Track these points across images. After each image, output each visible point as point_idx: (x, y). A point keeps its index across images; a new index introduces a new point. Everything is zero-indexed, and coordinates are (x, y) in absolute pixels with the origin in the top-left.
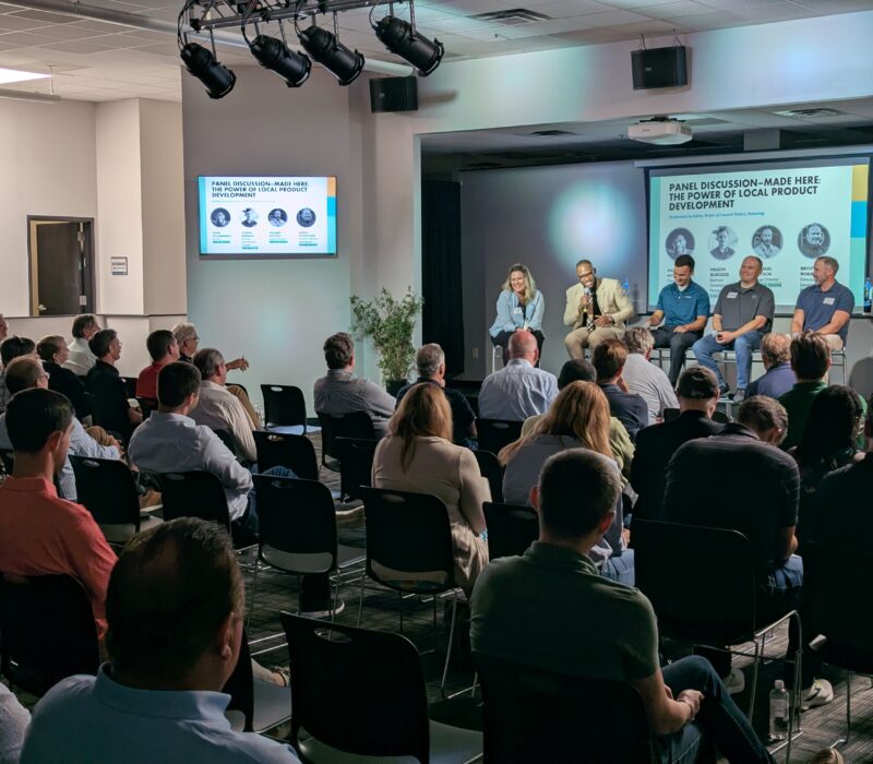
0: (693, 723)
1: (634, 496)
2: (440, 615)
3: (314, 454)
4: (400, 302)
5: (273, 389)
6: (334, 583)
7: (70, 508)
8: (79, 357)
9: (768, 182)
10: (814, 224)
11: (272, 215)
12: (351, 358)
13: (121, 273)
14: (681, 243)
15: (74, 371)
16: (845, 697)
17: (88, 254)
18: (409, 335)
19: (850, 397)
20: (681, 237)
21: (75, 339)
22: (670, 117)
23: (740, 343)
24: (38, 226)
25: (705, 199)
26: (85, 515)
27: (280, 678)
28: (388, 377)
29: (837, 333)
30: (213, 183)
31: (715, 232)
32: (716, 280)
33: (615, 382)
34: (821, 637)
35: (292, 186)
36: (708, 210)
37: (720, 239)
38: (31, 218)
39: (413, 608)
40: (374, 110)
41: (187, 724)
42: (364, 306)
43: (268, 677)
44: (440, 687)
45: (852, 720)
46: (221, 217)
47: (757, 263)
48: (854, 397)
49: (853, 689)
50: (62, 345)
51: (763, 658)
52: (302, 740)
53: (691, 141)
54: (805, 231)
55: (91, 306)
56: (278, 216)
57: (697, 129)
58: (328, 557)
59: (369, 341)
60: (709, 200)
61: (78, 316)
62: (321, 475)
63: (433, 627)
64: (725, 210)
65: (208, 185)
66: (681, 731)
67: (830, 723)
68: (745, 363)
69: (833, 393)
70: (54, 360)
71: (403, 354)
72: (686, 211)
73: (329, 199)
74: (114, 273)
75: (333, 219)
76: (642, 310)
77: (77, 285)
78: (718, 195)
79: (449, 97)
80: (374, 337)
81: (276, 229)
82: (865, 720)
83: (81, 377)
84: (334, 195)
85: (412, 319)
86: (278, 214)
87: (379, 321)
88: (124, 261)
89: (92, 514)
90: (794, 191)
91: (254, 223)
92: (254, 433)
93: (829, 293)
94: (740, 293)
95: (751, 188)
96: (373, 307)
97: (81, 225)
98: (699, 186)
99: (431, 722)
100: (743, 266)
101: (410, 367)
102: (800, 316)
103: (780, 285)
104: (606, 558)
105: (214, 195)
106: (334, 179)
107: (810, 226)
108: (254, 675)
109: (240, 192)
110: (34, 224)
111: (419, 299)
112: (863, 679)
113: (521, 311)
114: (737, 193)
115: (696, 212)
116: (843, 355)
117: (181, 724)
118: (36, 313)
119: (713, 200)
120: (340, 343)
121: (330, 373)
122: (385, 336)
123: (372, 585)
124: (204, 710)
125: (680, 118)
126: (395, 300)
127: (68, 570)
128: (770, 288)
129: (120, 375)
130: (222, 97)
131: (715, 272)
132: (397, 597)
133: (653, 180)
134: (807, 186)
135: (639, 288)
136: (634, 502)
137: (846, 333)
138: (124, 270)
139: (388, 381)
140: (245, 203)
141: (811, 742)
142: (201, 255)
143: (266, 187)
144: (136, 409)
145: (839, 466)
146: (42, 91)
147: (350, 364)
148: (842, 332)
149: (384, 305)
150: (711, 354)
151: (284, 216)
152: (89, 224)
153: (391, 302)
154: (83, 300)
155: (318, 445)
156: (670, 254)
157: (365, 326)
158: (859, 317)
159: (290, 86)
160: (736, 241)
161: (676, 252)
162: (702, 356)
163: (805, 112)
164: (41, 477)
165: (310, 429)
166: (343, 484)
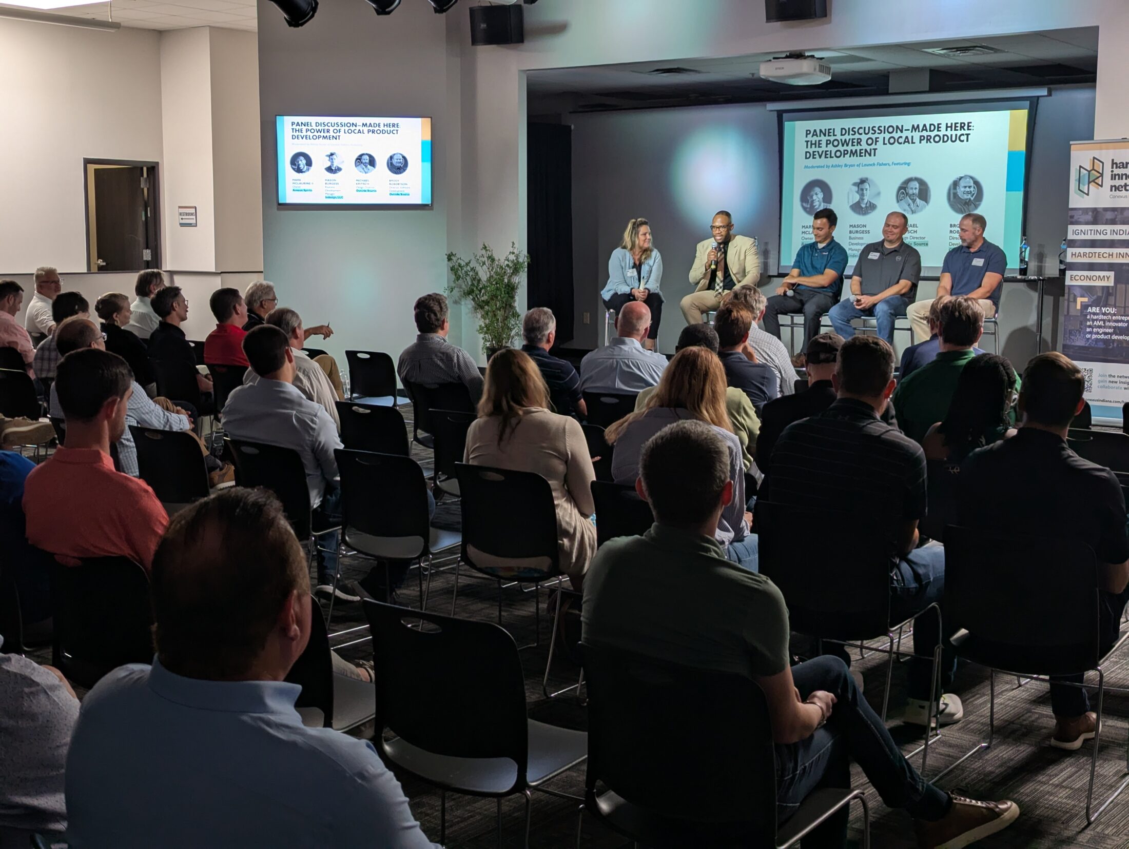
0: (825, 727)
1: (759, 476)
2: (544, 606)
3: (405, 428)
4: (502, 260)
5: (359, 355)
6: (426, 569)
7: (130, 484)
8: (142, 318)
9: (915, 128)
10: (966, 176)
11: (359, 159)
12: (443, 322)
13: (190, 225)
14: (818, 196)
15: (136, 333)
16: (987, 698)
17: (153, 203)
18: (513, 297)
19: (1002, 368)
20: (818, 190)
21: (138, 298)
22: (807, 54)
23: (881, 309)
24: (95, 170)
25: (845, 147)
26: (146, 491)
27: (365, 673)
28: (488, 344)
29: (988, 298)
30: (293, 124)
31: (855, 184)
32: (854, 238)
33: (740, 349)
34: (963, 631)
35: (382, 128)
36: (847, 159)
37: (861, 192)
38: (87, 162)
39: (514, 598)
40: (474, 42)
41: (252, 717)
42: (463, 264)
43: (352, 673)
44: (542, 685)
45: (995, 723)
46: (301, 161)
47: (903, 220)
48: (1006, 368)
49: (997, 689)
50: (125, 305)
51: (899, 654)
52: (386, 740)
53: (830, 81)
54: (955, 184)
55: (156, 260)
56: (366, 161)
57: (837, 68)
58: (419, 541)
59: (468, 304)
60: (849, 148)
61: (142, 272)
62: (413, 452)
63: (536, 618)
64: (867, 159)
65: (286, 125)
66: (812, 737)
67: (972, 726)
68: (887, 331)
69: (982, 363)
70: (114, 320)
71: (506, 318)
72: (823, 161)
73: (423, 143)
74: (182, 225)
75: (428, 165)
76: (773, 271)
77: (141, 238)
78: (859, 143)
79: (559, 29)
80: (474, 299)
81: (363, 176)
82: (1011, 722)
83: (144, 340)
84: (429, 138)
85: (516, 279)
86: (366, 159)
87: (479, 280)
88: (193, 211)
89: (154, 489)
90: (944, 139)
91: (339, 169)
92: (337, 403)
93: (978, 254)
94: (882, 254)
95: (896, 135)
96: (472, 265)
97: (145, 169)
98: (838, 132)
99: (530, 721)
100: (887, 225)
101: (513, 333)
102: (947, 280)
103: (927, 244)
104: (727, 543)
105: (293, 137)
106: (430, 119)
107: (961, 178)
108: (334, 669)
109: (323, 134)
110: (92, 168)
111: (524, 257)
112: (1008, 678)
113: (635, 273)
114: (881, 140)
115: (835, 161)
116: (995, 322)
117: (245, 718)
118: (94, 269)
119: (854, 149)
120: (432, 303)
121: (420, 338)
122: (485, 298)
123: (468, 573)
124: (272, 703)
125: (818, 54)
126: (496, 258)
127: (127, 551)
128: (915, 247)
129: (187, 338)
130: (302, 25)
131: (856, 229)
132: (497, 586)
133: (787, 125)
134: (959, 133)
135: (770, 247)
136: (760, 482)
137: (999, 298)
138: (194, 221)
139: (488, 348)
140: (329, 146)
141: (950, 746)
142: (280, 204)
143: (353, 128)
144: (206, 376)
145: (987, 444)
146: (99, 17)
147: (443, 329)
148: (994, 296)
149: (484, 263)
150: (848, 321)
151: (372, 162)
152: (153, 169)
153: (493, 260)
154: (147, 255)
155: (409, 419)
156: (805, 209)
157: (464, 286)
158: (1014, 280)
159: (379, 13)
160: (879, 194)
161: (812, 206)
162: (839, 323)
163: (958, 49)
164: (95, 447)
165: (402, 401)
166: (437, 462)
